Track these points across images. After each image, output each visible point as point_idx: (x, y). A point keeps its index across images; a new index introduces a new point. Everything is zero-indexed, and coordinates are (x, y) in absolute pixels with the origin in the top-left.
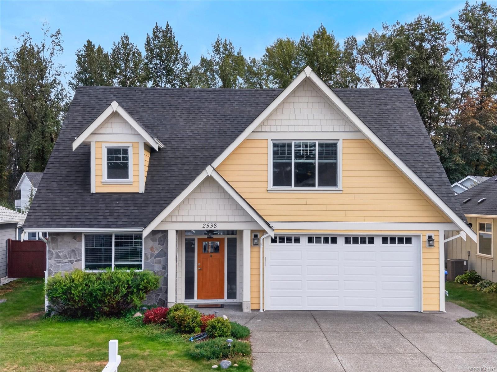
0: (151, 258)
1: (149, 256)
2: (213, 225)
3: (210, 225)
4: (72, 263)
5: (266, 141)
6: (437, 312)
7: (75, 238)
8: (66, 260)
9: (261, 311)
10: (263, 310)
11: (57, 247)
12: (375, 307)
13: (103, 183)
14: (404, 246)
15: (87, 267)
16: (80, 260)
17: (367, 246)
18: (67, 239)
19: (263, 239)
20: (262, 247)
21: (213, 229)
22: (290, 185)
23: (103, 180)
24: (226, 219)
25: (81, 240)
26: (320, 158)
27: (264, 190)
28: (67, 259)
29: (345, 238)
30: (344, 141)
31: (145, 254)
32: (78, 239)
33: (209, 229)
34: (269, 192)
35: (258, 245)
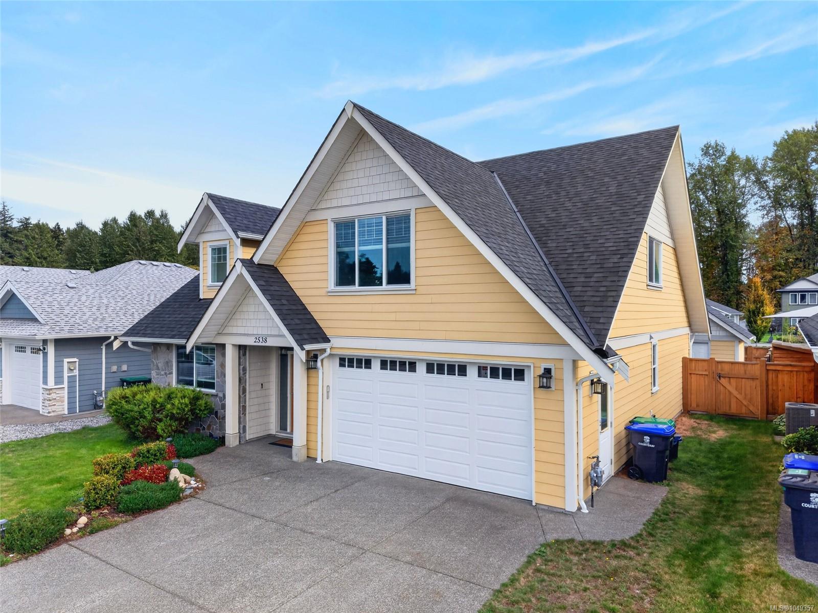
0: (221, 377)
1: (220, 375)
2: (264, 340)
3: (261, 339)
4: (166, 376)
5: (325, 222)
6: (562, 511)
7: (168, 349)
8: (163, 373)
9: (319, 461)
10: (322, 460)
11: (157, 357)
12: (468, 481)
13: (209, 288)
14: (512, 384)
15: (179, 381)
16: (171, 373)
17: (456, 379)
18: (164, 349)
19: (322, 360)
20: (320, 372)
21: (264, 344)
22: (354, 284)
23: (208, 285)
24: (275, 332)
25: (172, 352)
26: (388, 242)
27: (323, 292)
28: (163, 370)
29: (427, 363)
30: (418, 211)
31: (217, 371)
32: (170, 349)
33: (260, 344)
34: (329, 294)
35: (316, 368)
